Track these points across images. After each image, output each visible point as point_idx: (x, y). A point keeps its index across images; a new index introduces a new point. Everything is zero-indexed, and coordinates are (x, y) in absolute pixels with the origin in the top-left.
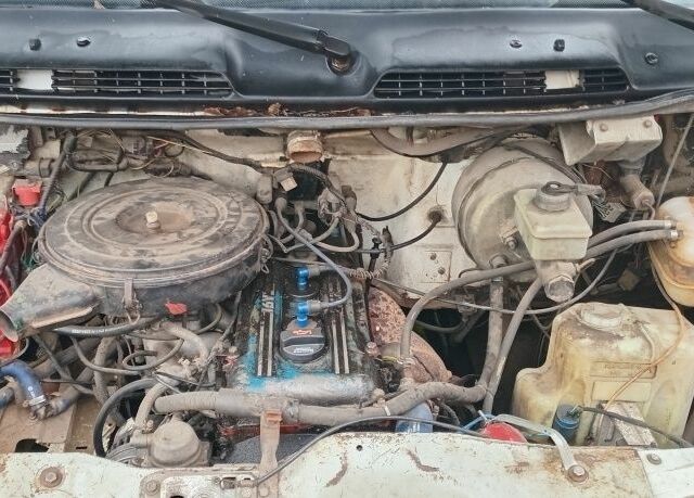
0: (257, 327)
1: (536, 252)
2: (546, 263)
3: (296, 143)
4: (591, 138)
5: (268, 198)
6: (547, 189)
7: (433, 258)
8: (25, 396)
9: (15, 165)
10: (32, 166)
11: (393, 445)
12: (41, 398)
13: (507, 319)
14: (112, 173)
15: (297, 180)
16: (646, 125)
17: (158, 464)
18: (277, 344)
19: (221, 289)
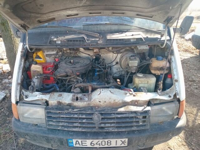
0: (89, 76)
1: (130, 65)
2: (132, 67)
3: (95, 51)
4: (138, 49)
5: (92, 60)
6: (131, 56)
7: (117, 70)
8: (56, 89)
9: (55, 55)
10: (57, 56)
11: (107, 90)
12: (59, 89)
13: (127, 77)
14: (69, 57)
15: (95, 57)
16: (146, 46)
17: (74, 93)
18: (92, 78)
19: (84, 71)
